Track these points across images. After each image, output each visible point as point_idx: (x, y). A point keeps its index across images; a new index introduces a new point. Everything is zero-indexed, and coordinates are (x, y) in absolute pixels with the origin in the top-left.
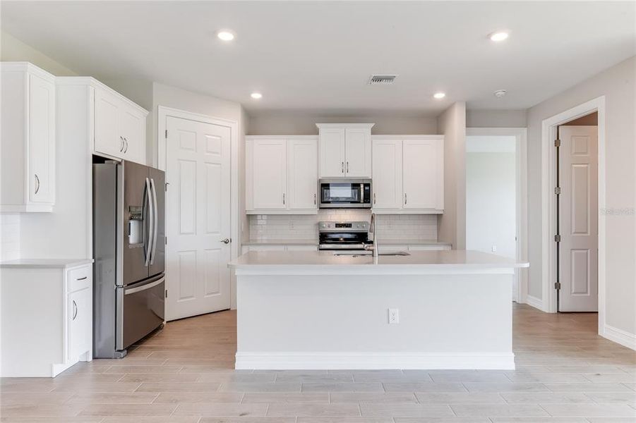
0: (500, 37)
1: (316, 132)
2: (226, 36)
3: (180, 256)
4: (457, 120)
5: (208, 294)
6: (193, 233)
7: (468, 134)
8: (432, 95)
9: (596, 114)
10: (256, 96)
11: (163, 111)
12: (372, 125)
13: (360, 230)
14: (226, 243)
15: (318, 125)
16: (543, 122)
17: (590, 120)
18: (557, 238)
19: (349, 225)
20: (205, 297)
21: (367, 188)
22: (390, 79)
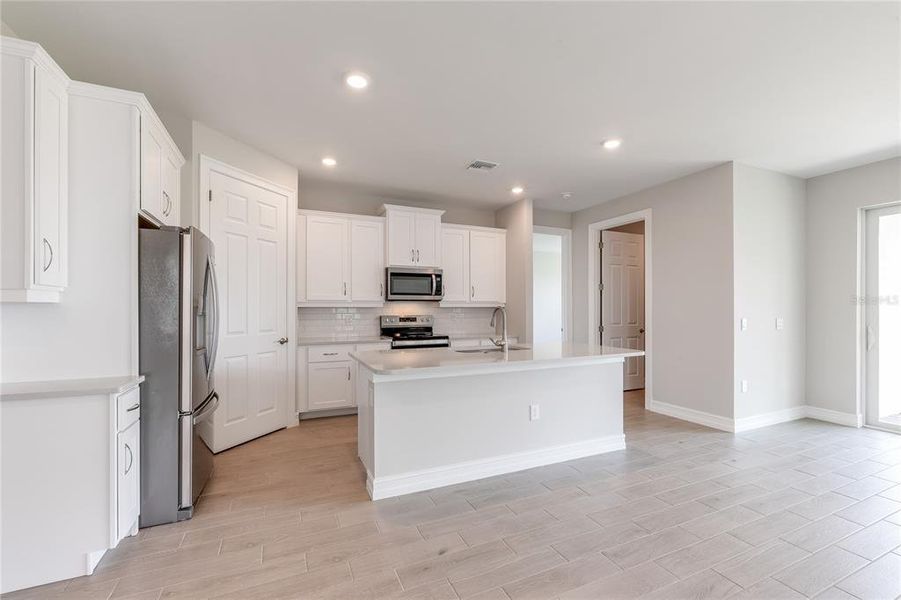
0: (612, 145)
1: (382, 214)
2: (357, 82)
3: (228, 363)
4: (525, 215)
5: (261, 411)
6: (242, 332)
7: (535, 231)
8: (510, 189)
9: (642, 223)
10: (329, 162)
11: (207, 164)
12: (443, 212)
13: (425, 324)
14: (282, 343)
15: (387, 206)
16: (590, 226)
17: (637, 228)
18: (601, 329)
19: (414, 320)
20: (259, 415)
21: (439, 279)
22: (489, 166)
